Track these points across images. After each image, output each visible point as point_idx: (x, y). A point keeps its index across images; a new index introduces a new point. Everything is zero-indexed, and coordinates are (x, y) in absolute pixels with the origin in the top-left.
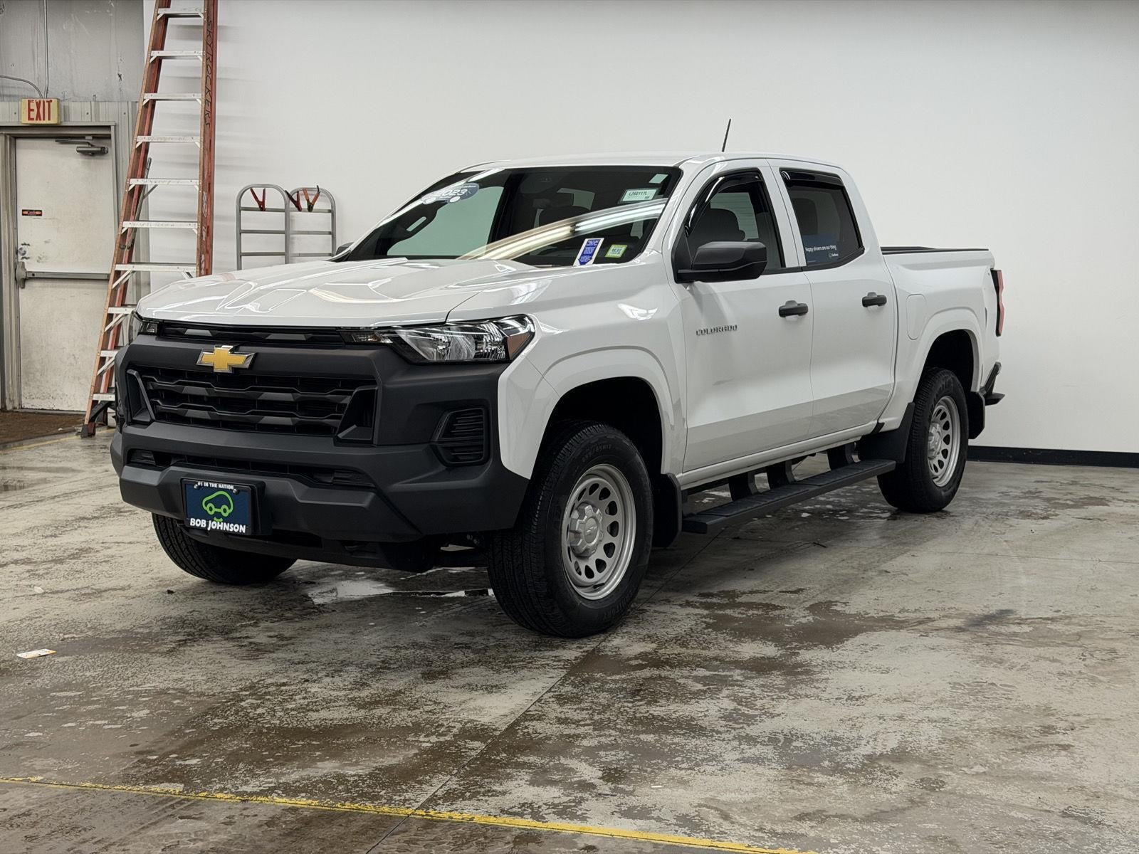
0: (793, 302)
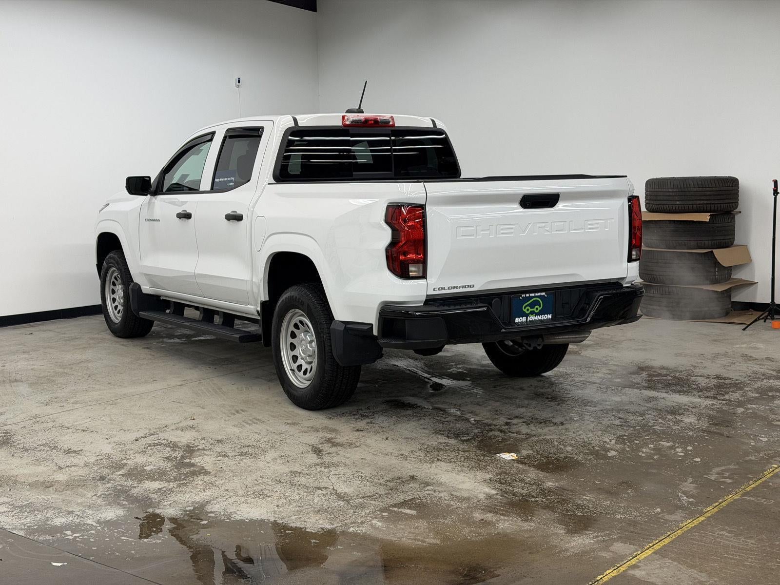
0: (185, 211)
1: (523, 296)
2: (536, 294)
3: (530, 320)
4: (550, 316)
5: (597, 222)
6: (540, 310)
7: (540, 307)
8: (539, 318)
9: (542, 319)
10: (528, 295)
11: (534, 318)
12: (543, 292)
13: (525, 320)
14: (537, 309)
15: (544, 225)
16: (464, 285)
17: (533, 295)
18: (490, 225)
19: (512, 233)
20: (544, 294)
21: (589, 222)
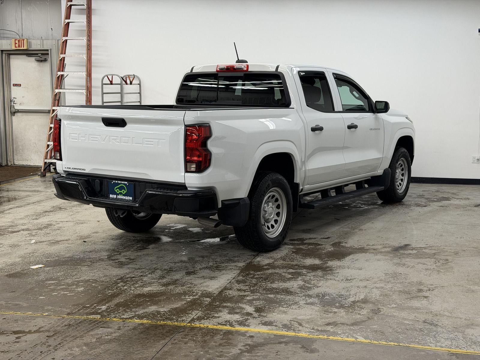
1: (114, 181)
2: (122, 182)
3: (119, 197)
4: (131, 198)
5: (152, 140)
6: (125, 193)
7: (125, 191)
8: (124, 197)
9: (126, 199)
10: (116, 182)
11: (121, 197)
12: (126, 182)
13: (116, 197)
14: (123, 192)
15: (115, 138)
16: (80, 168)
17: (120, 182)
18: (85, 134)
19: (97, 141)
20: (126, 183)
21: (146, 140)
